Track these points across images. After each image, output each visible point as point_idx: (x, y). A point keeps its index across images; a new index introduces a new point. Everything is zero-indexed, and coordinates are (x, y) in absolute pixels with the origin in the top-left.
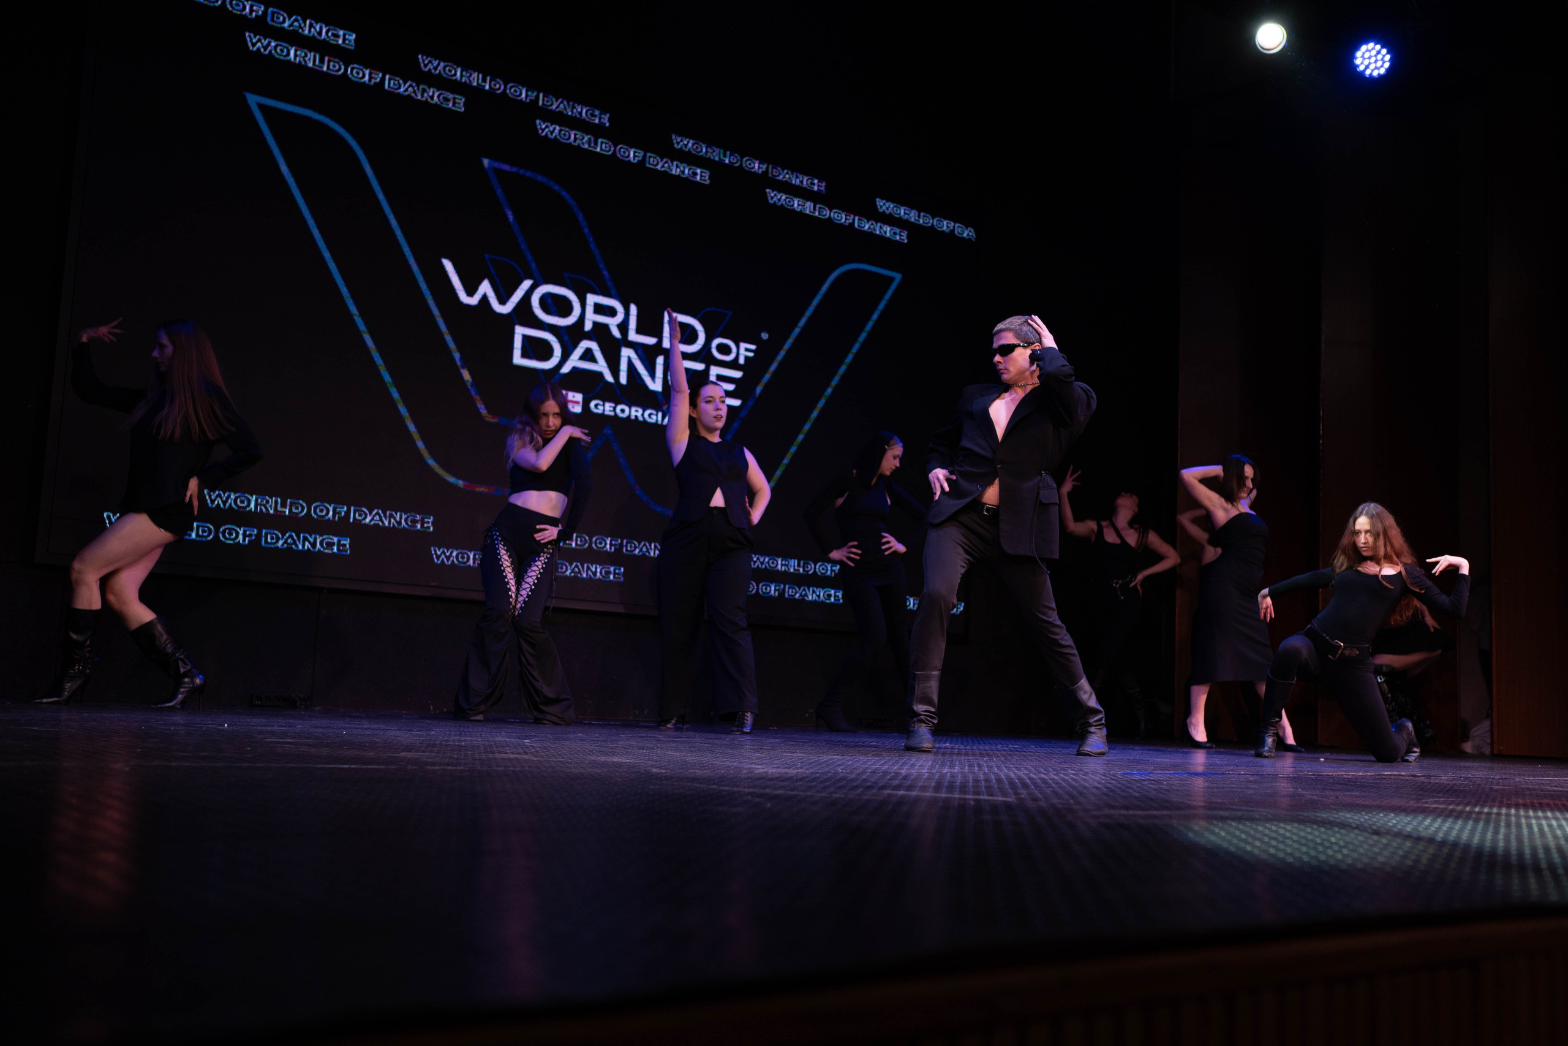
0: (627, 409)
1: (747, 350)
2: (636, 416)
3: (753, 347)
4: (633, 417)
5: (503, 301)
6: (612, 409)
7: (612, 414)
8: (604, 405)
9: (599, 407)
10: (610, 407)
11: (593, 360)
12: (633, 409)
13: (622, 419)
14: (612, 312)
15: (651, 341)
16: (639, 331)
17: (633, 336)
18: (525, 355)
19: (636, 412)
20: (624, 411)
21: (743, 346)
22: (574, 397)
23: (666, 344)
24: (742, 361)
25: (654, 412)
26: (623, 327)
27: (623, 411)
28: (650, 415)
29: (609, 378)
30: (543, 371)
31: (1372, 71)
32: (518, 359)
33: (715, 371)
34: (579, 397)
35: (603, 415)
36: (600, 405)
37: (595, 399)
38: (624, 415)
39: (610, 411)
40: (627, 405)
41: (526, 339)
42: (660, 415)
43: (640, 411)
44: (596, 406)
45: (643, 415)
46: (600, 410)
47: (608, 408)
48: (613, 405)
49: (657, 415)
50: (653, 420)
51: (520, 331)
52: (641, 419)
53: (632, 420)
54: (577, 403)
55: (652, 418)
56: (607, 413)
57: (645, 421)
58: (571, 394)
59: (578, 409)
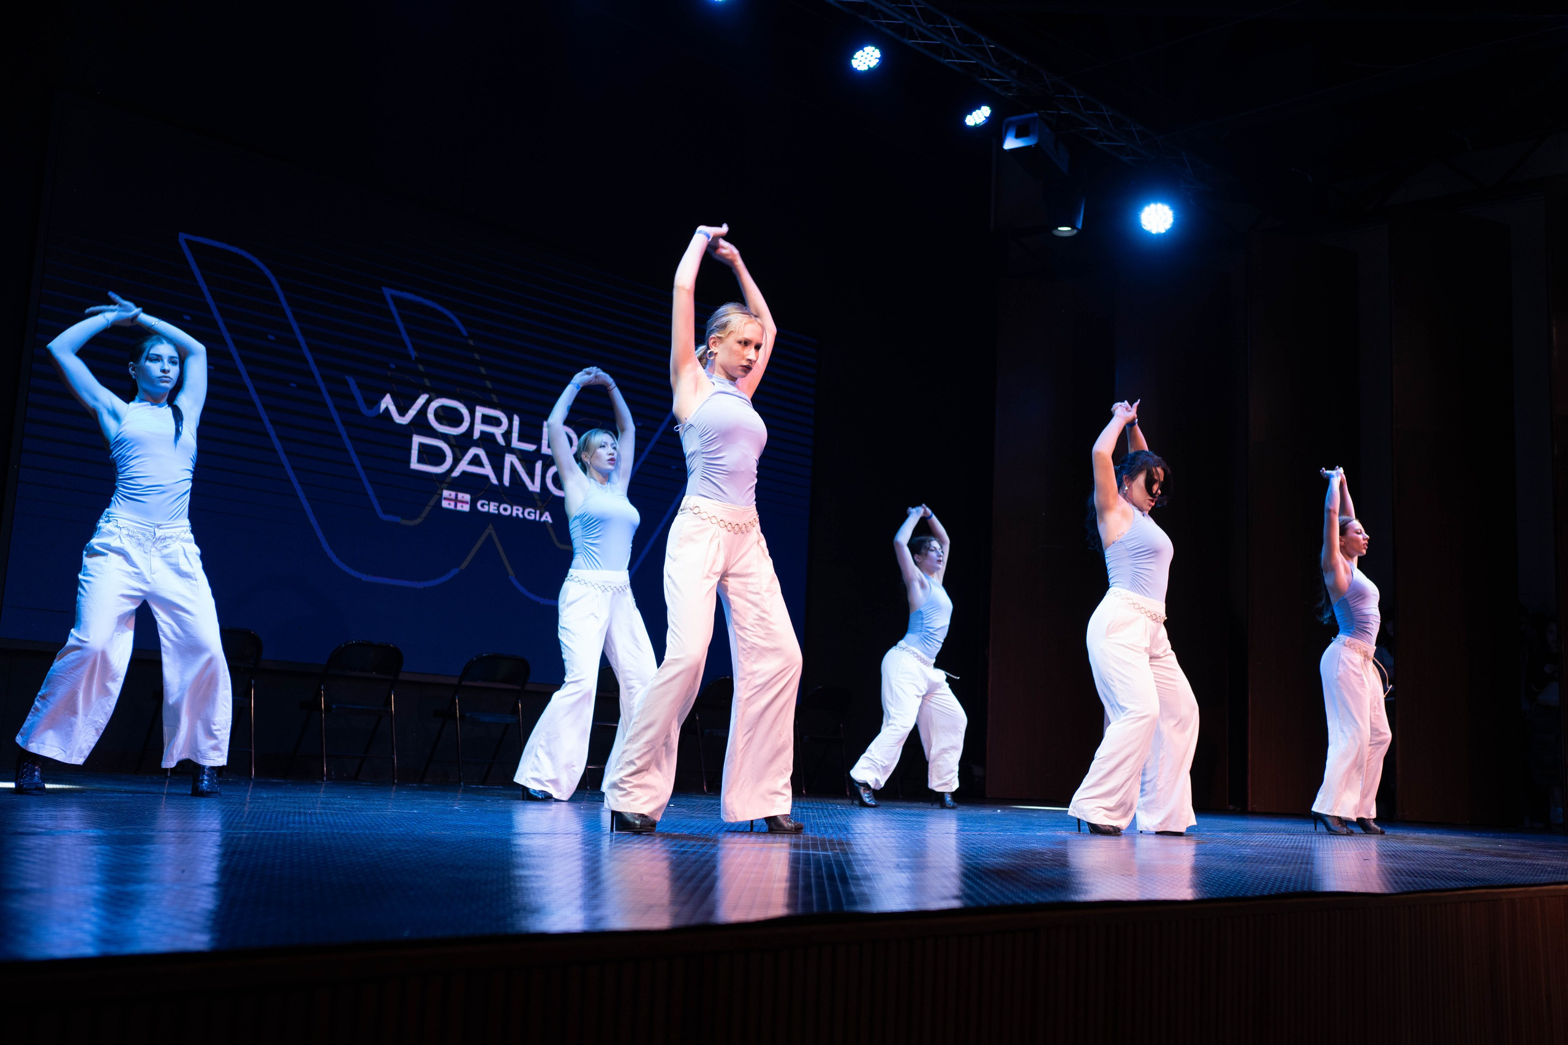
0: (509, 507)
2: (517, 515)
4: (514, 514)
5: (402, 412)
6: (496, 508)
7: (496, 512)
8: (489, 505)
9: (485, 506)
10: (494, 506)
11: (480, 464)
12: (515, 508)
13: (505, 516)
14: (497, 422)
15: (531, 447)
16: (521, 439)
17: (516, 443)
18: (420, 460)
19: (517, 511)
20: (508, 510)
23: (545, 450)
25: (533, 511)
26: (507, 435)
27: (505, 510)
28: (529, 513)
29: (494, 480)
30: (437, 475)
32: (415, 465)
35: (489, 512)
36: (486, 504)
37: (481, 500)
38: (508, 513)
39: (494, 510)
40: (509, 504)
41: (421, 445)
42: (538, 512)
43: (521, 509)
44: (482, 505)
45: (523, 513)
46: (486, 509)
47: (492, 508)
48: (497, 504)
49: (535, 513)
50: (532, 517)
51: (417, 440)
52: (521, 516)
53: (514, 517)
55: (531, 516)
56: (492, 511)
57: (524, 517)
58: (461, 495)
59: (466, 508)
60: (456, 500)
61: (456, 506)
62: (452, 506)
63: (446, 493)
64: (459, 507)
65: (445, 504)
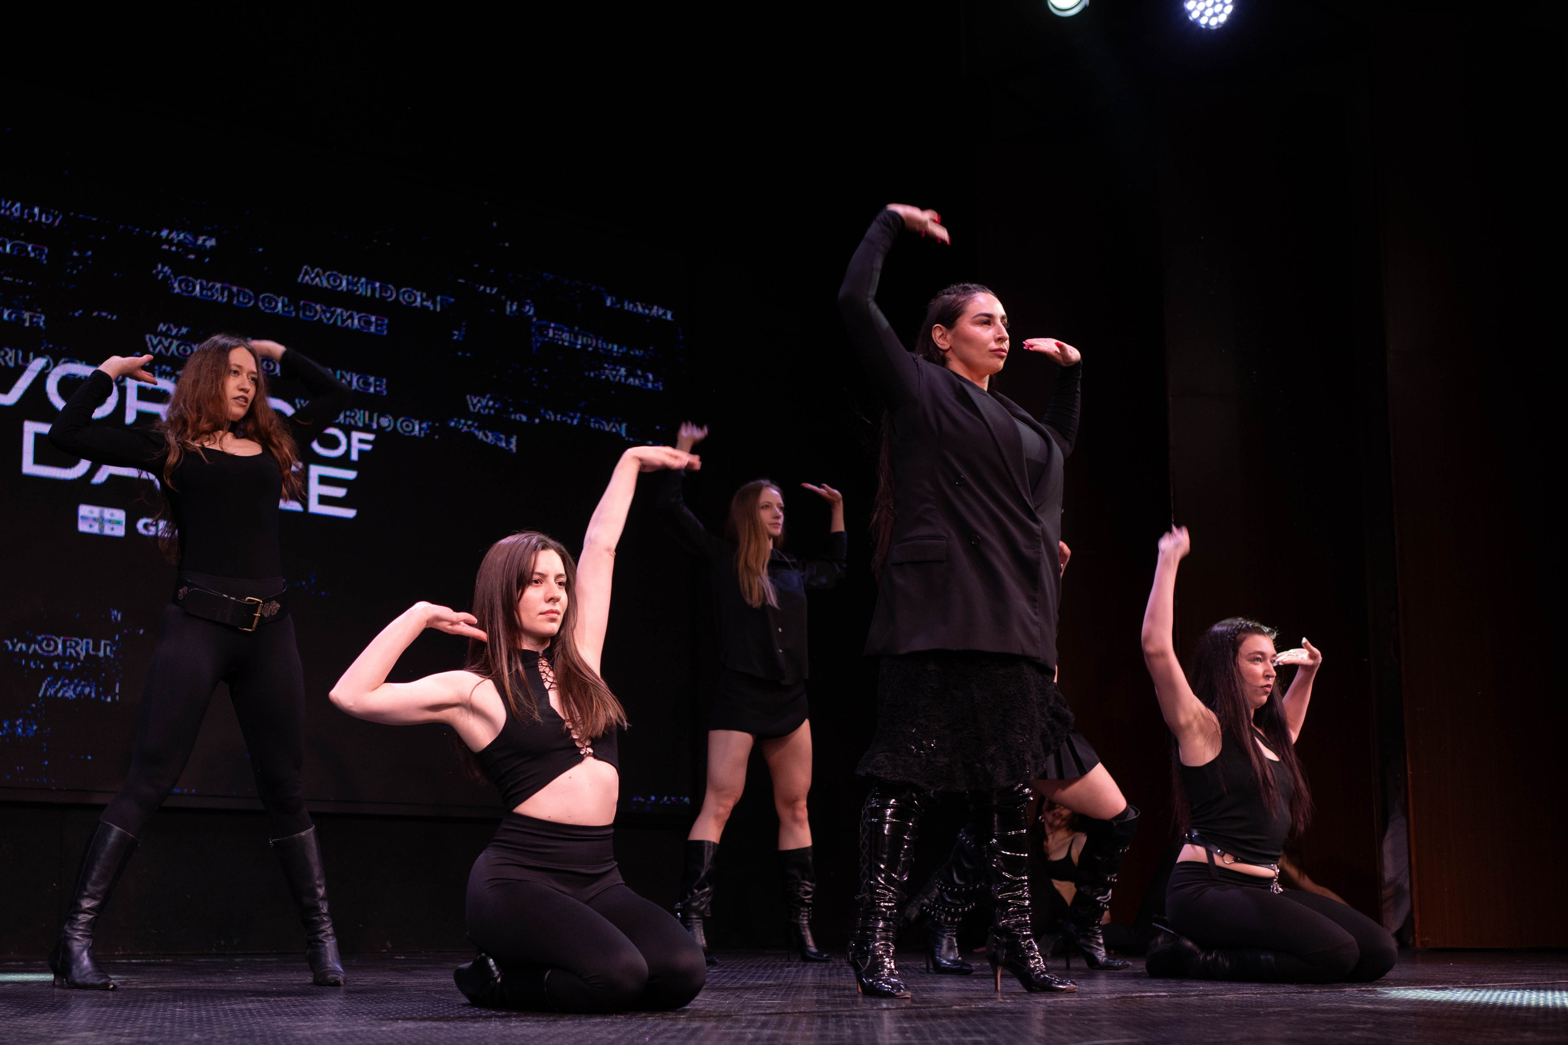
1: (361, 441)
3: (370, 437)
8: (156, 525)
9: (150, 527)
18: (39, 460)
21: (356, 436)
22: (112, 515)
24: (354, 456)
30: (65, 482)
31: (1210, 18)
32: (30, 468)
33: (315, 471)
34: (120, 515)
36: (152, 525)
37: (142, 517)
44: (146, 526)
46: (151, 532)
51: (31, 428)
54: (119, 523)
58: (108, 513)
59: (120, 531)
60: (101, 521)
61: (102, 528)
62: (95, 529)
63: (84, 510)
64: (107, 531)
65: (83, 527)
